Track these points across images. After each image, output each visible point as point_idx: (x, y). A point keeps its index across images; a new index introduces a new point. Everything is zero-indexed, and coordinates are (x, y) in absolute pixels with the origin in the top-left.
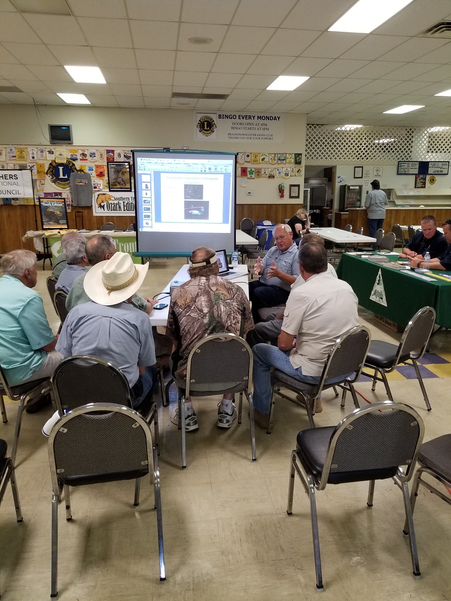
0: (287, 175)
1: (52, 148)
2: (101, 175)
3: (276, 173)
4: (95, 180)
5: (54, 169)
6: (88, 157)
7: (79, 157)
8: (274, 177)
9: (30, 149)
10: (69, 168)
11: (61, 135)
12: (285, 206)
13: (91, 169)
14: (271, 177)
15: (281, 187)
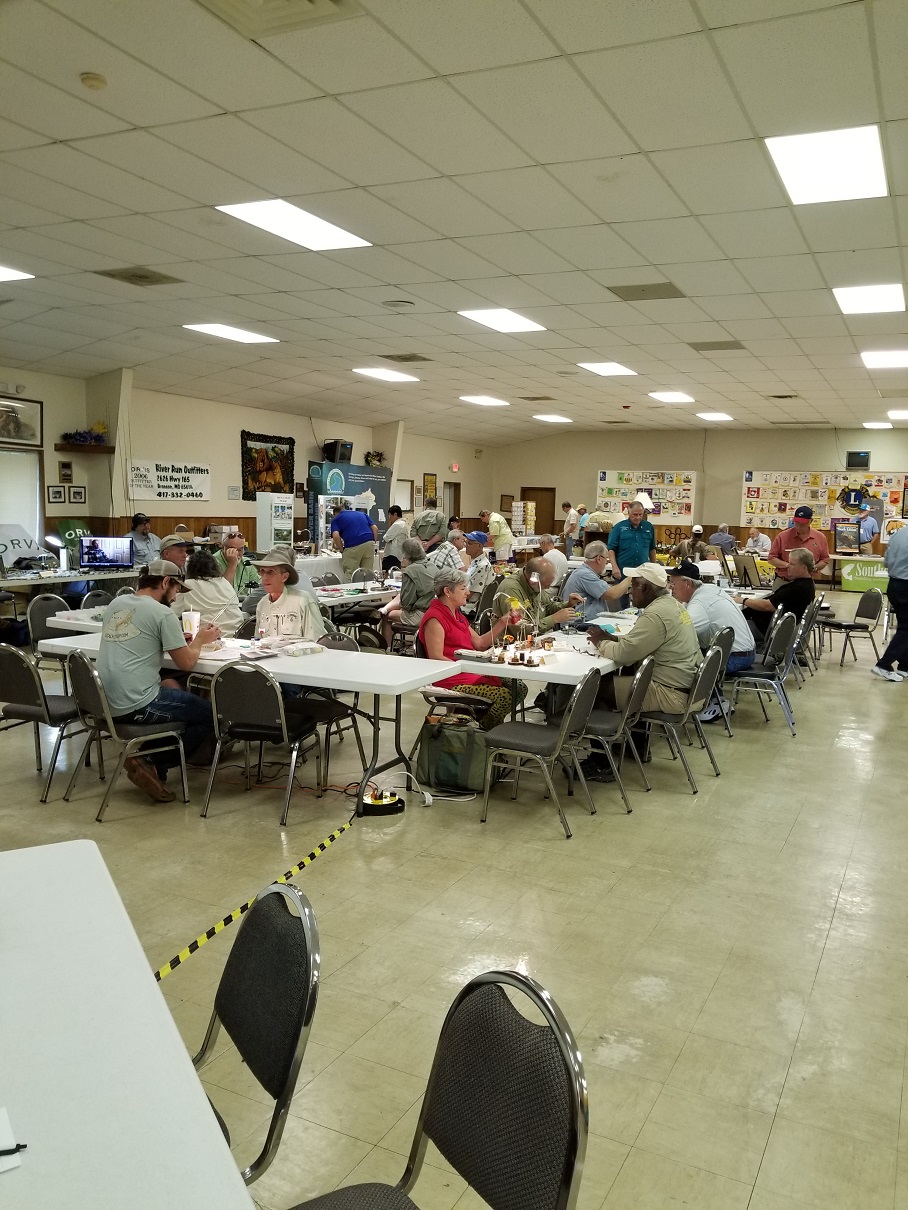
1: (847, 474)
2: (895, 501)
4: (888, 507)
5: (845, 496)
6: (884, 483)
7: (874, 483)
9: (824, 475)
10: (861, 494)
11: (858, 461)
13: (885, 495)
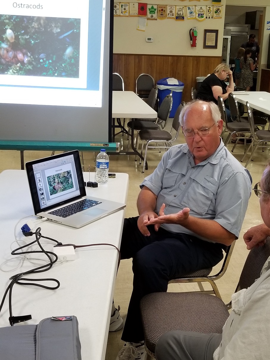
0: (200, 15)
3: (186, 13)
8: (183, 18)
12: (197, 58)
14: (180, 18)
15: (193, 33)
